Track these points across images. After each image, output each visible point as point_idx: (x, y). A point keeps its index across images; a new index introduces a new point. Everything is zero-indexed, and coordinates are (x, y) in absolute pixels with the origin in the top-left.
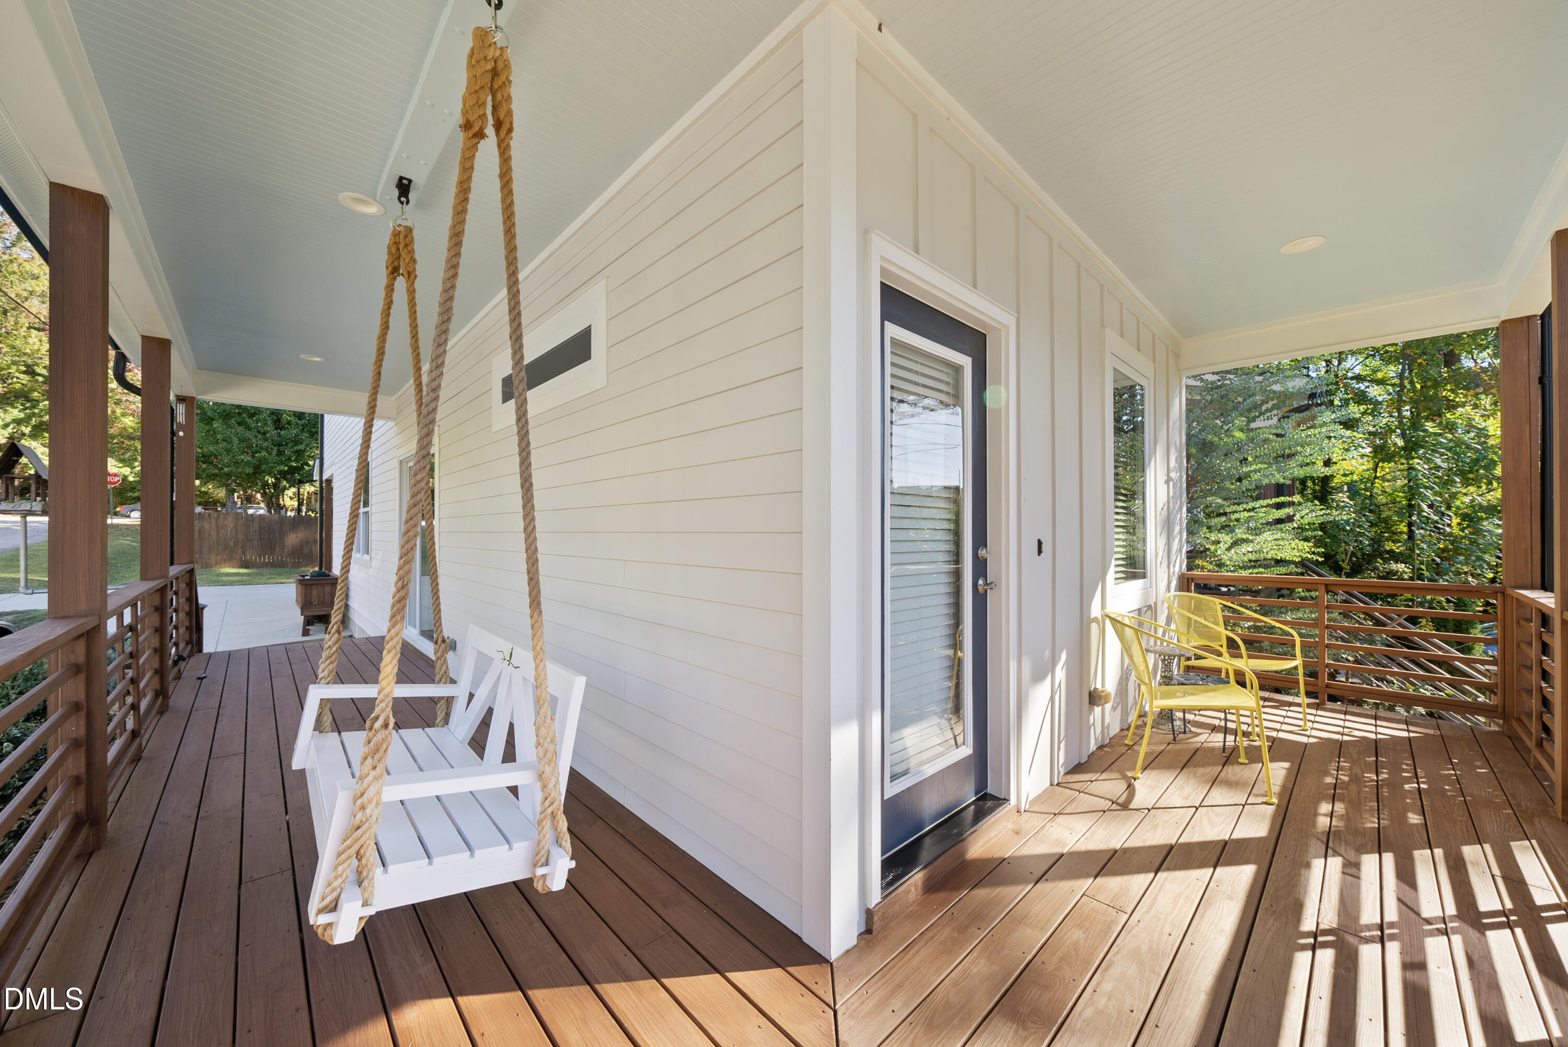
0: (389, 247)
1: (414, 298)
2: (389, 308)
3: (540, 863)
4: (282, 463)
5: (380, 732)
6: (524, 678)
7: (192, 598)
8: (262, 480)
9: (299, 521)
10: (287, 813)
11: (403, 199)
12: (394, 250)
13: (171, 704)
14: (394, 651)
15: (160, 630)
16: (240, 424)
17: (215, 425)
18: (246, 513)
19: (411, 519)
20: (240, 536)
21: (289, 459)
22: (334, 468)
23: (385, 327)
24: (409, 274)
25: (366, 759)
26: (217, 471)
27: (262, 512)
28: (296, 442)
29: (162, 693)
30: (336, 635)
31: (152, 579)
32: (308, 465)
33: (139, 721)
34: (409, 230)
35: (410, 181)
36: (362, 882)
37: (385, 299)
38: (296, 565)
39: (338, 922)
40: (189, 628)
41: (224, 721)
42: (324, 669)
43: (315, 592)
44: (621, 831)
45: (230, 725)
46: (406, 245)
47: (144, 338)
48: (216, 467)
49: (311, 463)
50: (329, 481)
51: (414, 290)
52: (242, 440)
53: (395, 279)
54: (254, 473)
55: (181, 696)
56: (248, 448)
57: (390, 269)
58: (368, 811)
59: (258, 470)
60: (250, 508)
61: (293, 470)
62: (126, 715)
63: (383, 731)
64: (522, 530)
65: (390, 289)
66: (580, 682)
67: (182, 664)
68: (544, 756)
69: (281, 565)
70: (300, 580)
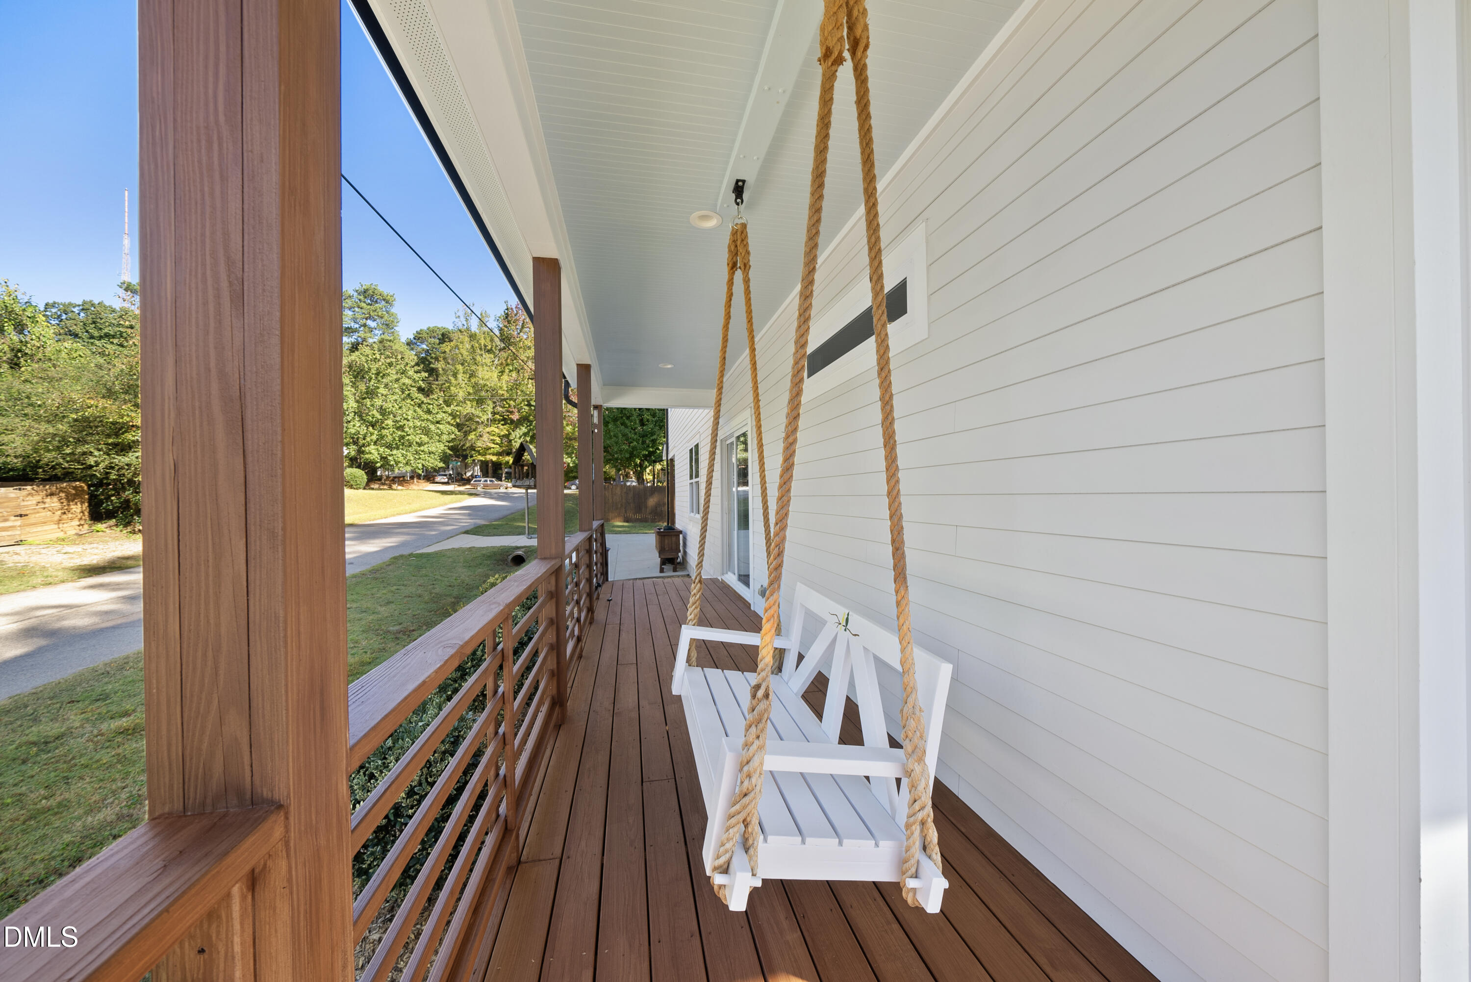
0: (729, 247)
1: (749, 287)
2: (731, 300)
3: (910, 873)
4: (644, 449)
5: (762, 702)
6: (865, 648)
7: (603, 544)
8: (634, 462)
9: (654, 490)
10: (666, 725)
11: (739, 200)
12: (733, 248)
13: (595, 618)
14: (772, 620)
15: (589, 567)
16: (622, 424)
17: (610, 426)
18: (625, 484)
19: (785, 483)
20: (624, 501)
21: (648, 446)
22: (675, 450)
23: (728, 316)
24: (745, 265)
25: (750, 726)
26: (611, 457)
27: (634, 484)
28: (652, 434)
29: (591, 610)
30: (699, 585)
31: (585, 531)
32: (658, 449)
33: (581, 630)
34: (744, 226)
35: (744, 181)
36: (748, 849)
37: (728, 293)
38: (654, 521)
39: (733, 886)
40: (602, 564)
41: (624, 635)
42: (692, 613)
43: (666, 541)
44: (963, 830)
45: (627, 638)
46: (742, 240)
47: (578, 365)
48: (611, 454)
49: (660, 448)
50: (672, 460)
51: (749, 280)
52: (624, 435)
53: (733, 273)
54: (630, 457)
55: (600, 613)
56: (626, 440)
57: (730, 265)
58: (754, 780)
59: (632, 456)
60: (628, 481)
61: (651, 454)
62: (573, 608)
63: (765, 701)
64: (885, 492)
65: (731, 282)
66: (946, 670)
67: (599, 589)
68: (913, 752)
69: (644, 520)
70: (658, 532)
